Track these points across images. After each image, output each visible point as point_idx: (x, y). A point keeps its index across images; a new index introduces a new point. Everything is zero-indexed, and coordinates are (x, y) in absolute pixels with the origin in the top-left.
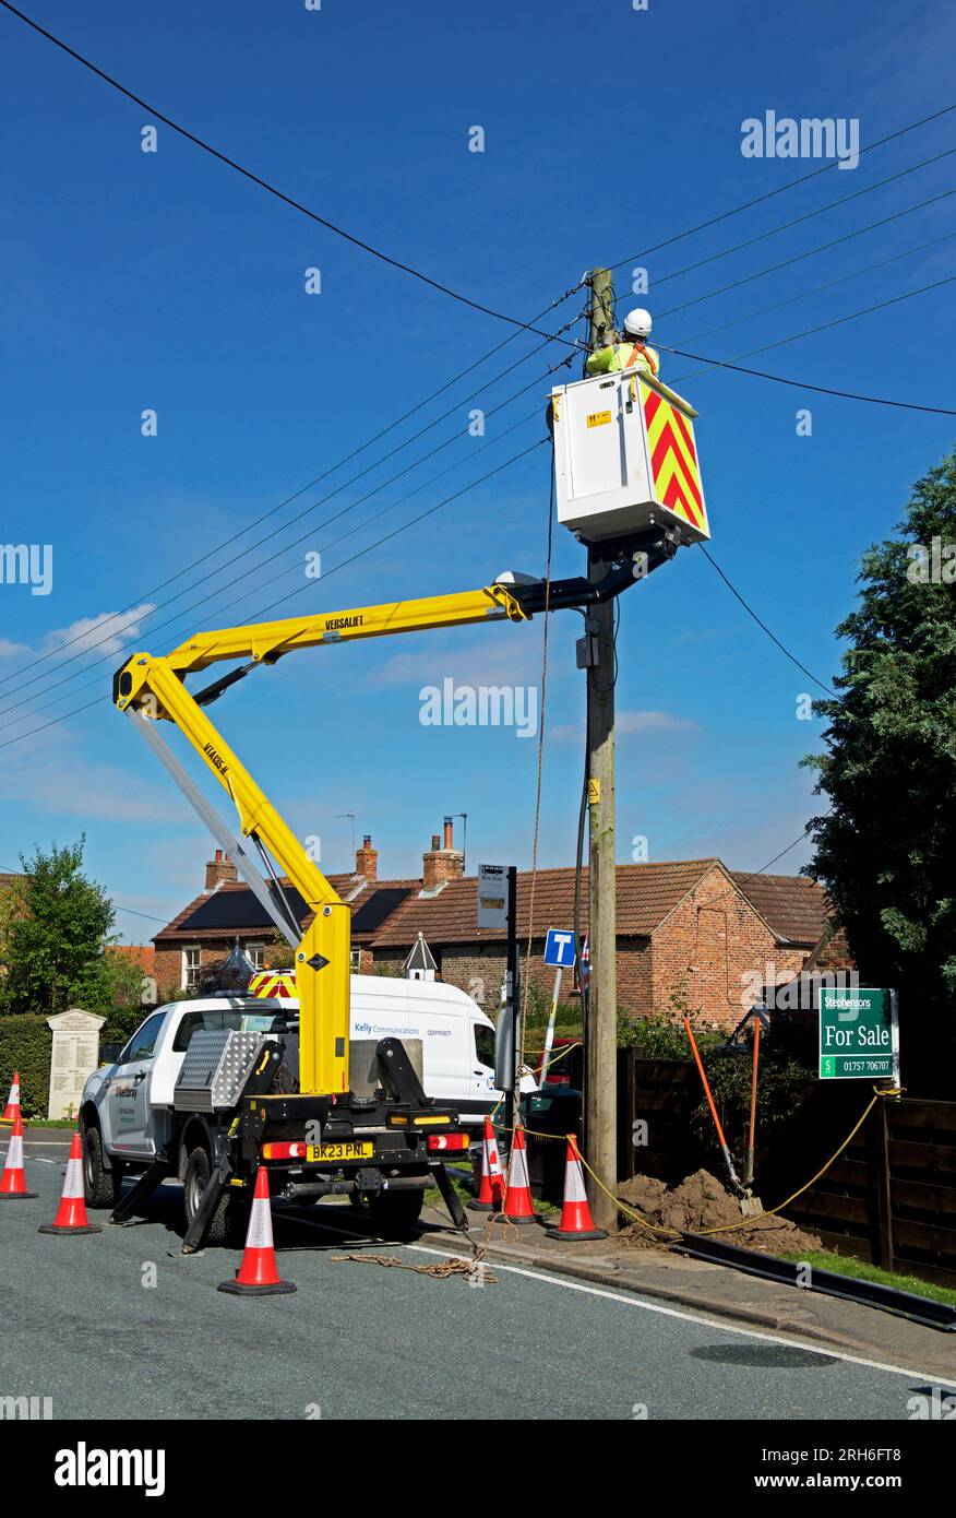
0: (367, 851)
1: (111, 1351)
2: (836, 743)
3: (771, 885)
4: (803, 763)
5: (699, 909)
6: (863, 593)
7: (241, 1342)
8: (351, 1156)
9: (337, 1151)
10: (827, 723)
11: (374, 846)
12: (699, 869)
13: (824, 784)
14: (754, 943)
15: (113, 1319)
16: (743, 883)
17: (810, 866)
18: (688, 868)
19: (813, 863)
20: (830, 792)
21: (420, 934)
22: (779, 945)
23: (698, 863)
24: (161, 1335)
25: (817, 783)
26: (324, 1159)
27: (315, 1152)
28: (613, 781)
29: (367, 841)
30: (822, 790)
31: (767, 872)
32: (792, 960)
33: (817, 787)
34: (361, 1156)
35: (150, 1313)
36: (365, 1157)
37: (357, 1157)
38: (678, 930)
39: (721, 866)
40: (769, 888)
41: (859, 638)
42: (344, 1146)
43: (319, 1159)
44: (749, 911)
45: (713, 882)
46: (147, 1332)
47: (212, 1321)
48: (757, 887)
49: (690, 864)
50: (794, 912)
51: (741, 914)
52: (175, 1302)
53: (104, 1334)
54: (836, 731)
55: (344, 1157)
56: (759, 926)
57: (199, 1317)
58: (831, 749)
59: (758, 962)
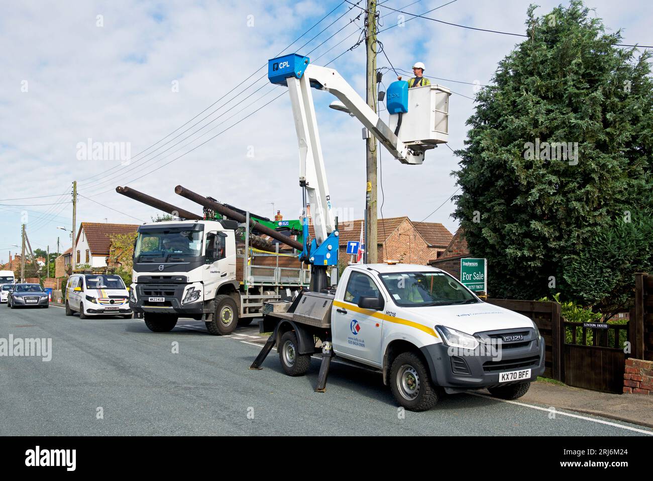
0: (278, 216)
1: (188, 395)
2: (464, 166)
3: (425, 226)
4: (452, 174)
5: (400, 234)
6: (476, 107)
7: (238, 391)
10: (460, 158)
11: (281, 214)
12: (400, 220)
13: (459, 182)
14: (420, 246)
15: (189, 383)
16: (417, 226)
17: (454, 214)
18: (396, 220)
20: (461, 185)
22: (428, 247)
23: (400, 218)
24: (207, 389)
25: (456, 182)
29: (279, 213)
30: (458, 185)
31: (424, 222)
32: (433, 252)
33: (456, 184)
35: (203, 381)
39: (408, 219)
40: (425, 227)
41: (474, 125)
44: (418, 235)
45: (405, 225)
46: (202, 388)
47: (227, 383)
48: (421, 227)
49: (396, 219)
50: (434, 235)
51: (415, 236)
52: (212, 376)
53: (186, 389)
54: (464, 162)
56: (421, 240)
57: (221, 382)
58: (462, 169)
59: (421, 253)
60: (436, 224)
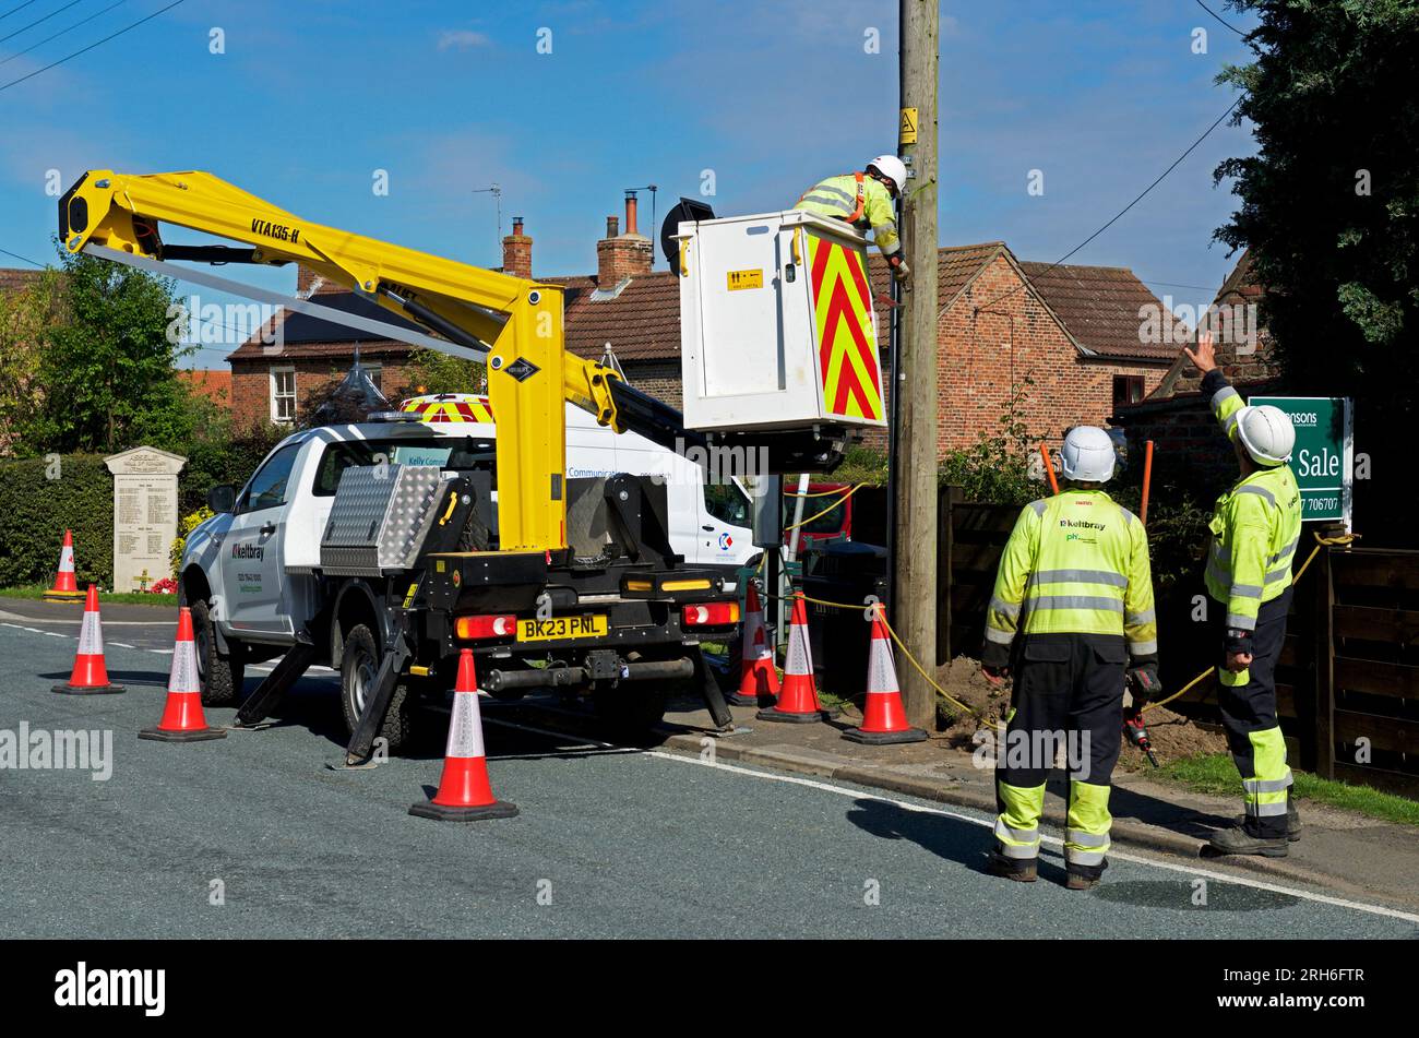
0: (517, 239)
1: (282, 897)
2: (1266, 49)
3: (1071, 278)
5: (976, 311)
7: (462, 883)
8: (578, 633)
9: (558, 627)
11: (526, 232)
12: (977, 257)
13: (1247, 109)
14: (1048, 356)
15: (273, 854)
16: (1036, 276)
17: (1230, 229)
18: (961, 256)
19: (1234, 223)
21: (608, 346)
22: (1082, 359)
23: (975, 249)
24: (347, 876)
25: (1237, 108)
26: (540, 638)
27: (528, 630)
28: (935, 112)
29: (518, 225)
31: (1067, 263)
32: (1099, 378)
34: (591, 634)
35: (323, 847)
36: (597, 635)
37: (586, 634)
38: (947, 340)
39: (1006, 253)
40: (1069, 283)
42: (567, 621)
43: (534, 638)
44: (1044, 314)
45: (996, 275)
46: (326, 872)
47: (413, 855)
48: (1053, 282)
49: (963, 250)
50: (1102, 314)
51: (1032, 317)
52: (353, 831)
53: (265, 873)
54: (1267, 32)
55: (568, 635)
56: (1056, 333)
57: (394, 851)
58: (1259, 58)
59: (1053, 380)
60: (1110, 271)
